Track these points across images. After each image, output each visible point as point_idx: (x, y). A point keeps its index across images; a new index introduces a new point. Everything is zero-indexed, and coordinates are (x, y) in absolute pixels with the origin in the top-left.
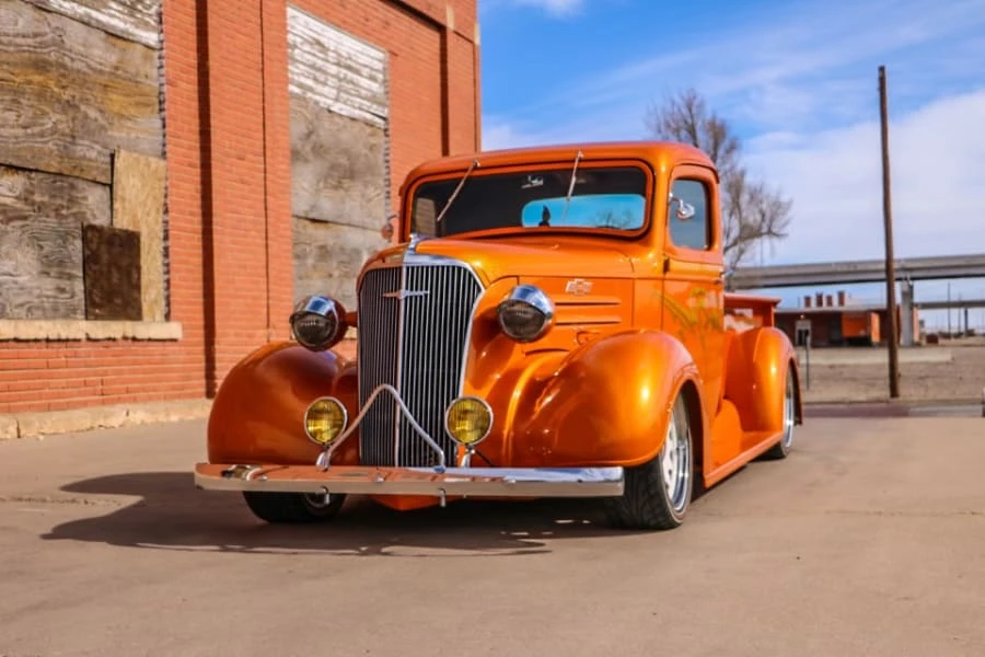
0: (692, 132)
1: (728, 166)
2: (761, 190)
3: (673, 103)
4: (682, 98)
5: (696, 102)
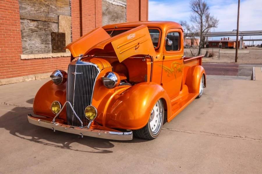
0: (199, 5)
2: (213, 18)
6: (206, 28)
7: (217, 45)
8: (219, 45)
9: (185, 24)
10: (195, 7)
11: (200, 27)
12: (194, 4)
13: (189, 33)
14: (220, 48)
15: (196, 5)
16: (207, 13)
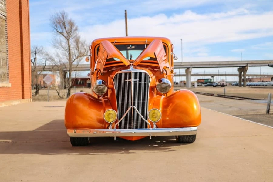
0: (64, 24)
1: (75, 35)
2: (84, 43)
3: (58, 15)
4: (61, 13)
5: (65, 15)
6: (76, 57)
7: (84, 83)
8: (87, 83)
9: (41, 50)
10: (58, 25)
11: (67, 55)
12: (57, 22)
13: (48, 66)
14: (88, 87)
15: (60, 23)
16: (76, 36)
